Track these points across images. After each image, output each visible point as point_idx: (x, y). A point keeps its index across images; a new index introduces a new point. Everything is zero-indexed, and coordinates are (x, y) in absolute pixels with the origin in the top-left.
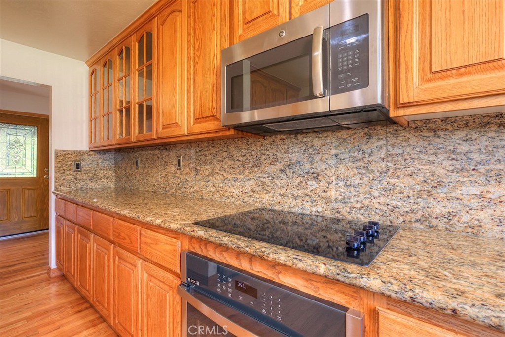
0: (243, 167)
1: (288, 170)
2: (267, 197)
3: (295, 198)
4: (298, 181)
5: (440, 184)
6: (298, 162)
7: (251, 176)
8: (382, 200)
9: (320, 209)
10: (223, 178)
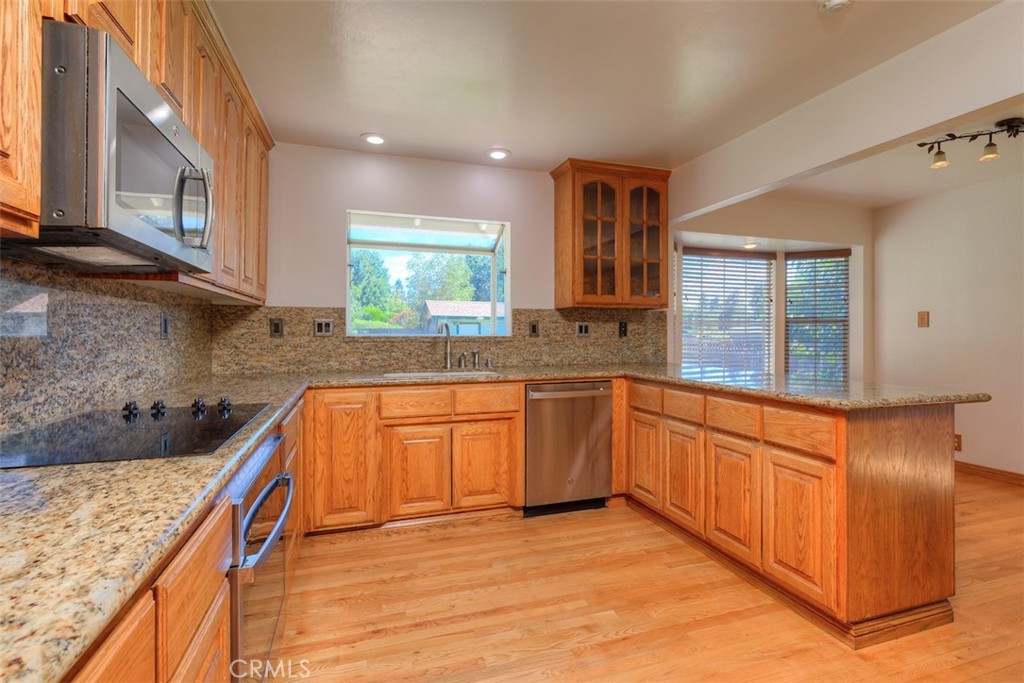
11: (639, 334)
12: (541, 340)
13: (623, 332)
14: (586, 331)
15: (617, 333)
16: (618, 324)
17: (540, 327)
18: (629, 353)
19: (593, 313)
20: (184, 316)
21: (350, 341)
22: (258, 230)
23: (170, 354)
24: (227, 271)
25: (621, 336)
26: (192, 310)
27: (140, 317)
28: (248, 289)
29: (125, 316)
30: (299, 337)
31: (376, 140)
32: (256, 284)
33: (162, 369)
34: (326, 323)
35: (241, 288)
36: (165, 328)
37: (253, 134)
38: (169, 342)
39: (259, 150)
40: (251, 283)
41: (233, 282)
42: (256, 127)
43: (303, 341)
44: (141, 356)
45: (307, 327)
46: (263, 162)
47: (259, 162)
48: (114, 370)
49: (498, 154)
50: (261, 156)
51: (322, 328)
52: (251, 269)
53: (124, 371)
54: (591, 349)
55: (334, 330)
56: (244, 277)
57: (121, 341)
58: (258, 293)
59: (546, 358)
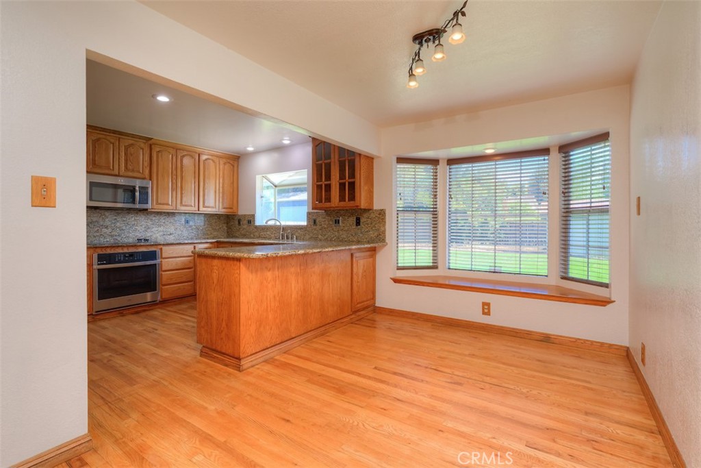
11: (368, 224)
12: (318, 227)
13: (358, 223)
14: (339, 223)
15: (355, 224)
16: (355, 218)
17: (317, 221)
18: (361, 235)
19: (342, 212)
20: (203, 218)
21: (256, 227)
22: (221, 189)
23: (192, 230)
24: (186, 206)
25: (357, 225)
26: (210, 217)
27: (171, 219)
28: (209, 209)
29: (162, 219)
30: (245, 225)
31: (250, 149)
32: (221, 207)
33: (185, 234)
34: (251, 220)
35: (200, 210)
36: (187, 222)
37: (212, 160)
38: (191, 226)
39: (222, 163)
40: (212, 207)
41: (193, 209)
42: (217, 156)
43: (245, 227)
44: (172, 230)
45: (246, 222)
46: (227, 165)
47: (221, 167)
48: (156, 232)
49: (286, 142)
50: (225, 164)
51: (249, 222)
52: (213, 203)
53: (161, 233)
54: (341, 232)
55: (252, 223)
56: (204, 207)
57: (160, 226)
58: (224, 210)
59: (320, 237)
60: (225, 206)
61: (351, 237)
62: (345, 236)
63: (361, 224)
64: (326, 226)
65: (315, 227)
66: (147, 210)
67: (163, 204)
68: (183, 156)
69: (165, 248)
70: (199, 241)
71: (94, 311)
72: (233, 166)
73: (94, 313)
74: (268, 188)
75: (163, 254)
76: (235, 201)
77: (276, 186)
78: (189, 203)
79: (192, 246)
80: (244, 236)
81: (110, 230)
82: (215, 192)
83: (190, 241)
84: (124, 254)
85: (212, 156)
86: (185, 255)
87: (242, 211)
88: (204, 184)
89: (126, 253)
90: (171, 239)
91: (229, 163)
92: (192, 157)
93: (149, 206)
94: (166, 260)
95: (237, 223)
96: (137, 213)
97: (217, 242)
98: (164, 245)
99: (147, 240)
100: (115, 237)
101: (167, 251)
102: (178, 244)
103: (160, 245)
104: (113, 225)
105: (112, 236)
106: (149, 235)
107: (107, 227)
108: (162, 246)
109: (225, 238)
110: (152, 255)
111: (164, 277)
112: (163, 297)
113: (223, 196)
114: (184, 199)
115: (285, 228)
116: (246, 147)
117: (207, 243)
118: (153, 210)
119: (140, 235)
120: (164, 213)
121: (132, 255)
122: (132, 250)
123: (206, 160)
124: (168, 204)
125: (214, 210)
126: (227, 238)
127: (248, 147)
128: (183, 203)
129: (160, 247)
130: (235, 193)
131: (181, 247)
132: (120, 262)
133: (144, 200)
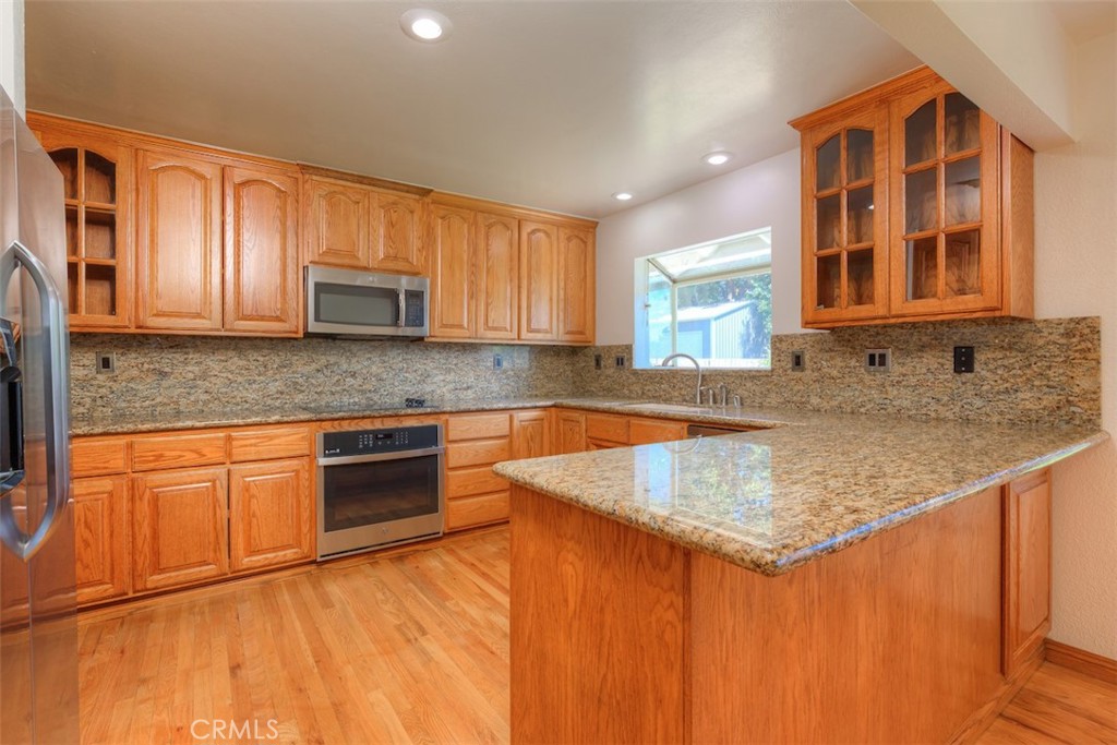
0: (265, 367)
1: (325, 370)
2: (301, 396)
3: (333, 393)
4: (336, 379)
5: (429, 376)
6: (336, 363)
7: (277, 377)
8: (400, 387)
9: (357, 400)
10: (228, 382)
11: (1008, 368)
12: (808, 375)
13: (964, 364)
14: (883, 363)
15: (950, 366)
16: (953, 348)
17: (806, 358)
18: (979, 402)
19: (904, 332)
20: (526, 355)
21: (635, 373)
22: (562, 292)
23: (507, 378)
24: (495, 329)
25: (957, 370)
26: (542, 351)
27: (469, 358)
28: (539, 336)
29: (454, 359)
30: (609, 368)
31: (624, 197)
32: (561, 331)
33: (495, 387)
34: (622, 358)
35: (523, 337)
36: (498, 363)
37: (545, 232)
38: (505, 372)
39: (563, 236)
40: (546, 332)
41: (508, 336)
42: (553, 224)
43: (610, 371)
44: (471, 380)
45: (612, 361)
46: (575, 241)
47: (562, 245)
48: (442, 384)
49: (718, 160)
50: (569, 239)
51: (620, 362)
52: (547, 324)
53: (451, 386)
54: (893, 392)
55: (626, 364)
56: (530, 330)
57: (449, 371)
58: (568, 337)
59: (815, 400)
60: (569, 328)
61: (933, 406)
62: (906, 403)
63: (977, 367)
64: (835, 373)
65: (798, 374)
66: (421, 339)
67: (452, 326)
68: (490, 226)
69: (453, 420)
70: (520, 405)
71: (319, 555)
72: (585, 243)
73: (319, 559)
74: (659, 286)
75: (450, 434)
76: (589, 316)
77: (674, 281)
78: (501, 321)
79: (505, 417)
80: (609, 393)
81: (359, 380)
82: (551, 299)
83: (501, 405)
84: (375, 433)
85: (544, 223)
86: (492, 434)
87: (604, 338)
88: (529, 284)
89: (380, 431)
90: (468, 399)
91: (577, 237)
92: (507, 227)
93: (426, 330)
94: (456, 445)
95: (593, 363)
96: (407, 346)
97: (554, 406)
98: (451, 413)
99: (420, 403)
100: (368, 395)
101: (457, 427)
102: (478, 411)
103: (444, 413)
104: (364, 371)
105: (363, 392)
106: (428, 389)
107: (353, 375)
108: (447, 416)
109: (568, 396)
110: (429, 435)
111: (452, 481)
112: (452, 525)
113: (565, 309)
114: (492, 315)
115: (708, 377)
116: (614, 195)
117: (536, 407)
118: (433, 340)
119: (413, 391)
120: (456, 344)
121: (389, 435)
122: (390, 424)
123: (534, 232)
124: (461, 326)
125: (549, 336)
126: (573, 395)
127: (618, 193)
128: (490, 325)
129: (444, 417)
130: (589, 299)
131: (485, 417)
132: (366, 450)
133: (417, 319)
